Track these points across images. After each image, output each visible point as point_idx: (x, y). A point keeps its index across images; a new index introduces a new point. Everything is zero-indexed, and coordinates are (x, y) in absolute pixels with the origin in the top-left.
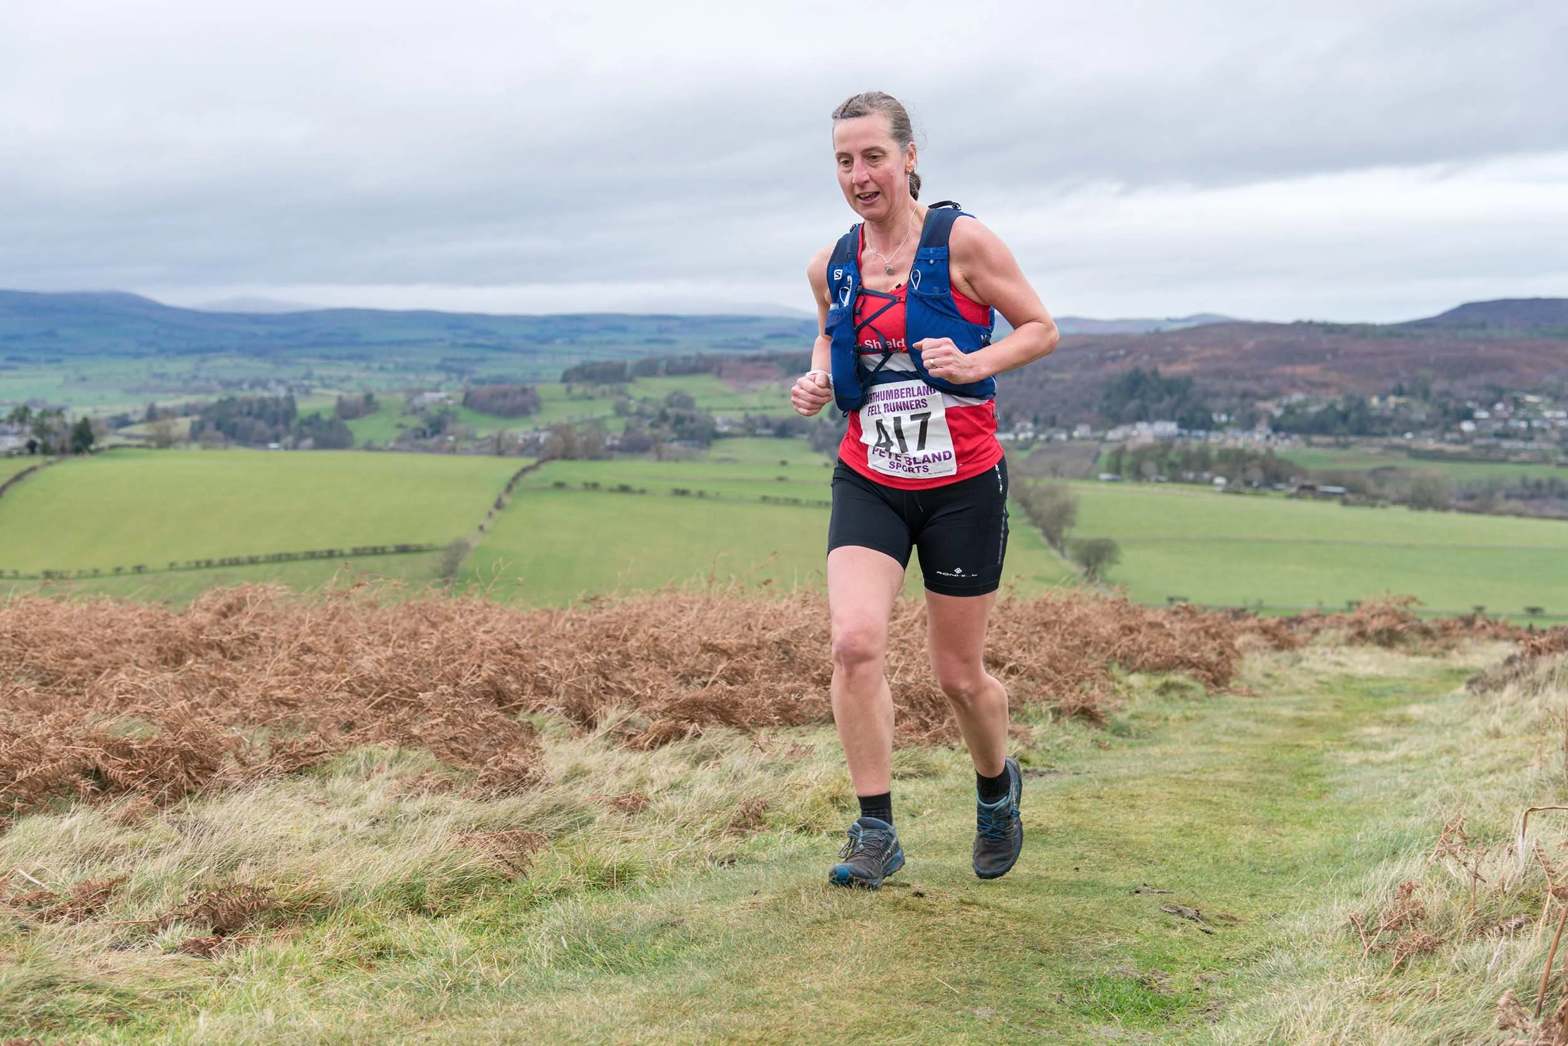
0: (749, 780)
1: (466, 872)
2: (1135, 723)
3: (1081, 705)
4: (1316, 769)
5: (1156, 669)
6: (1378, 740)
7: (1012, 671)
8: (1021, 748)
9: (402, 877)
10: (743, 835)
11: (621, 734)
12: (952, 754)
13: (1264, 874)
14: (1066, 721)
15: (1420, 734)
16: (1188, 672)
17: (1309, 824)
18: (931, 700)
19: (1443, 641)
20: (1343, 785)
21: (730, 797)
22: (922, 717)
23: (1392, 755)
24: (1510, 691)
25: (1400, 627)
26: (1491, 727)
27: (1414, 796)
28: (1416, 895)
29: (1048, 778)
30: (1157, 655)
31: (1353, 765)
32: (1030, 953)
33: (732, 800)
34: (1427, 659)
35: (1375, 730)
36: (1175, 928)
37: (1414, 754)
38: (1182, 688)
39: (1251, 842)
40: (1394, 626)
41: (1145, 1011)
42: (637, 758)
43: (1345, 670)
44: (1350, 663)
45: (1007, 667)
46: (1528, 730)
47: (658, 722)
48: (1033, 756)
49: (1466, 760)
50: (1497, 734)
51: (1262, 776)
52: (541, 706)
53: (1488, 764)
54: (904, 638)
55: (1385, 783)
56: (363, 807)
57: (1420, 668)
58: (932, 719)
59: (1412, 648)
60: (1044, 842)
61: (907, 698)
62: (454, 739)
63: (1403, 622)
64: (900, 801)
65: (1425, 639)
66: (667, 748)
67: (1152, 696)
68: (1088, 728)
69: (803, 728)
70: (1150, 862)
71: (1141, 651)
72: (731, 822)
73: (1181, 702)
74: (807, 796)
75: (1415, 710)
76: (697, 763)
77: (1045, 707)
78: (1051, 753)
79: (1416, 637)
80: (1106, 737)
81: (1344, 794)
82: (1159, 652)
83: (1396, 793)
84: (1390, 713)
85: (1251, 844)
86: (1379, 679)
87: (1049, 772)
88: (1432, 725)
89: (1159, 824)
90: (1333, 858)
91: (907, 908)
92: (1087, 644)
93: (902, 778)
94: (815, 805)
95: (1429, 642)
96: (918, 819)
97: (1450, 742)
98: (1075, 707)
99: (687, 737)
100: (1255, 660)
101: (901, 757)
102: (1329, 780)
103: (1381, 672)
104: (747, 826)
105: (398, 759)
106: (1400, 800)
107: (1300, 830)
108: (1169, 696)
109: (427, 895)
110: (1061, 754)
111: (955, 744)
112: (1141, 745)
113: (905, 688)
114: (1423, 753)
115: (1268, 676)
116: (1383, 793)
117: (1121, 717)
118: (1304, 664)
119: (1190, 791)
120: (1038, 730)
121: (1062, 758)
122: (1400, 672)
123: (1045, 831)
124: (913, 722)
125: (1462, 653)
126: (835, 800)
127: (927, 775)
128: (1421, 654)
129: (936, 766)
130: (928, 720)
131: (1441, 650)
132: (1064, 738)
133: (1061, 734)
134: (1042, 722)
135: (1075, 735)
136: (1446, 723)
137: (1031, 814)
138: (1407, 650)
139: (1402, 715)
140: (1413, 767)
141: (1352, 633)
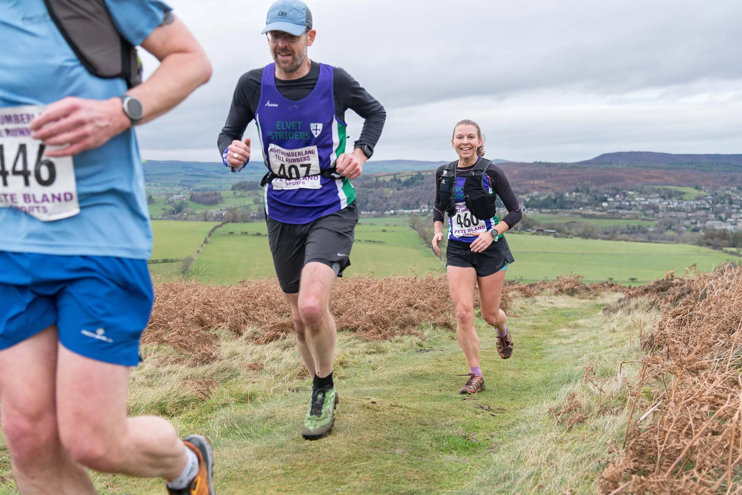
1: (184, 397)
3: (444, 322)
4: (540, 347)
6: (566, 334)
7: (416, 308)
8: (419, 340)
9: (157, 400)
10: (303, 379)
11: (253, 338)
12: (390, 343)
13: (517, 391)
14: (438, 328)
15: (583, 331)
17: (536, 370)
18: (382, 321)
19: (594, 293)
20: (550, 353)
21: (298, 363)
22: (379, 328)
23: (571, 340)
24: (620, 312)
25: (576, 287)
26: (611, 328)
27: (579, 357)
28: (577, 398)
29: (430, 352)
31: (555, 345)
32: (419, 426)
34: (588, 300)
35: (564, 330)
36: (479, 414)
37: (580, 340)
40: (574, 287)
41: (466, 449)
42: (259, 348)
43: (554, 305)
44: (556, 303)
45: (414, 306)
46: (626, 329)
47: (268, 333)
48: (425, 344)
50: (614, 331)
51: (518, 350)
52: (219, 326)
53: (610, 343)
55: (568, 352)
56: (143, 370)
57: (585, 304)
58: (383, 329)
59: (581, 296)
60: (427, 379)
61: (373, 320)
62: (182, 341)
63: (578, 285)
64: (369, 364)
65: (586, 292)
66: (272, 343)
68: (448, 331)
72: (298, 374)
75: (581, 322)
76: (285, 349)
77: (429, 323)
78: (432, 342)
79: (583, 291)
81: (551, 357)
83: (572, 356)
84: (571, 323)
85: (512, 378)
86: (568, 309)
87: (431, 350)
88: (588, 327)
90: (545, 383)
91: (368, 408)
93: (370, 354)
95: (588, 293)
96: (376, 371)
97: (595, 335)
98: (442, 323)
99: (280, 339)
100: (517, 302)
101: (369, 345)
102: (545, 351)
103: (569, 306)
104: (304, 375)
105: (158, 350)
106: (573, 359)
107: (532, 372)
109: (168, 407)
110: (436, 342)
111: (392, 339)
113: (371, 316)
114: (584, 339)
115: (522, 308)
116: (567, 356)
118: (537, 303)
119: (488, 357)
120: (426, 333)
121: (436, 344)
122: (576, 306)
123: (428, 374)
124: (374, 330)
125: (602, 298)
126: (341, 363)
127: (380, 352)
128: (585, 298)
129: (384, 349)
130: (381, 330)
131: (593, 296)
132: (437, 336)
133: (436, 334)
134: (428, 329)
135: (442, 334)
136: (594, 327)
137: (422, 368)
138: (579, 297)
139: (576, 324)
140: (579, 345)
141: (557, 290)
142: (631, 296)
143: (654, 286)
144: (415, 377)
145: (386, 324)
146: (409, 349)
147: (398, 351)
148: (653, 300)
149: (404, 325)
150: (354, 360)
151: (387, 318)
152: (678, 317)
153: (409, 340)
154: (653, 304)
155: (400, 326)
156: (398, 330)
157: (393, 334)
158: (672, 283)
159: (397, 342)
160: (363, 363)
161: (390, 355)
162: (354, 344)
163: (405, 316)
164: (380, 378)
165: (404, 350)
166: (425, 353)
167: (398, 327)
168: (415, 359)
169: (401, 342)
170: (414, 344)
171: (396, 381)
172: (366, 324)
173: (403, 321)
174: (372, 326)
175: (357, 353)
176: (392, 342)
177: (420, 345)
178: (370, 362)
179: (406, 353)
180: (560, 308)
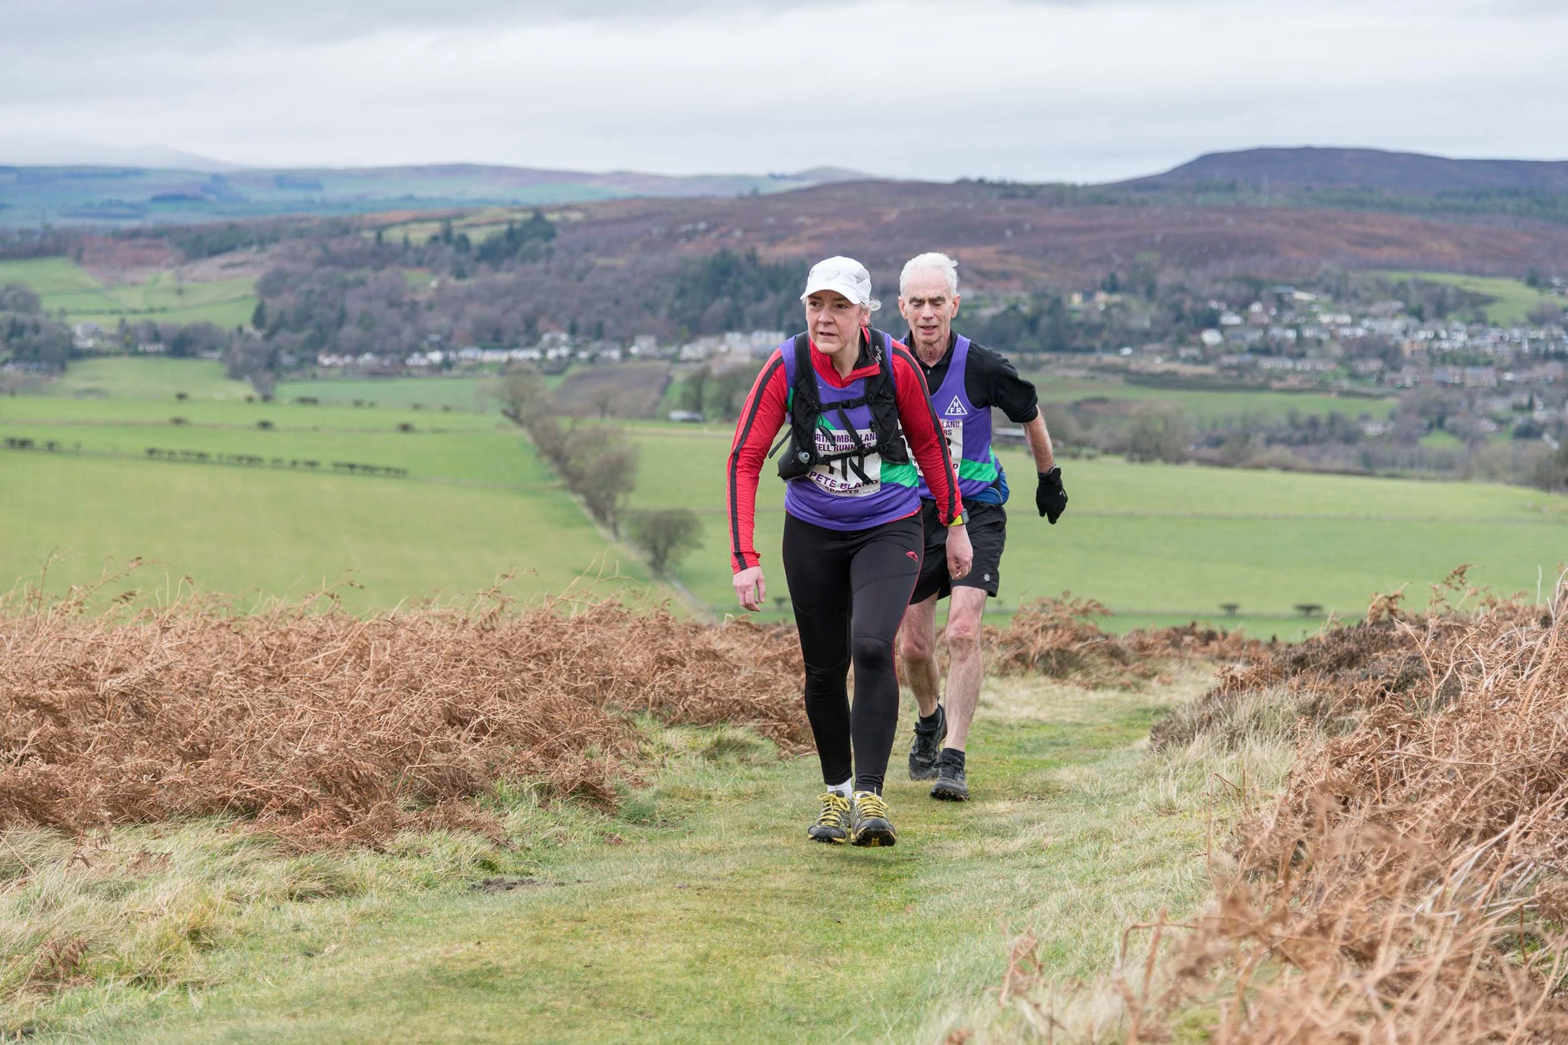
0: (66, 909)
2: (663, 804)
3: (581, 779)
5: (706, 721)
6: (1004, 821)
7: (482, 729)
8: (486, 848)
10: (50, 991)
12: (380, 859)
13: (803, 1024)
14: (558, 804)
15: (1065, 811)
16: (751, 724)
17: (877, 950)
18: (353, 778)
19: (1137, 666)
20: (936, 891)
21: (36, 935)
22: (340, 804)
23: (1019, 843)
25: (1076, 646)
26: (1162, 796)
27: (1032, 903)
29: (520, 891)
30: (708, 699)
31: (962, 860)
33: (38, 939)
34: (1112, 694)
35: (1002, 806)
37: (1049, 841)
38: (741, 747)
39: (789, 978)
40: (1068, 644)
43: (991, 713)
44: (1000, 703)
45: (474, 722)
46: (1211, 803)
48: (505, 859)
49: (1116, 849)
50: (1170, 810)
51: (827, 880)
53: (1145, 853)
54: (327, 681)
55: (996, 885)
57: (1103, 708)
58: (356, 807)
59: (1093, 679)
60: (492, 988)
61: (319, 776)
63: (1081, 639)
64: (292, 935)
65: (1112, 665)
67: (698, 763)
68: (592, 814)
69: (160, 826)
70: (641, 1013)
71: (683, 694)
72: (32, 973)
73: (740, 768)
74: (152, 930)
75: (1066, 775)
77: (526, 784)
78: (532, 853)
79: (1099, 661)
80: (617, 826)
81: (937, 903)
82: (710, 695)
83: (1009, 900)
84: (1029, 781)
85: (790, 982)
86: (1041, 724)
87: (522, 882)
88: (1085, 795)
89: (662, 956)
90: (899, 996)
92: (606, 684)
93: (301, 898)
94: (162, 943)
95: (1119, 667)
96: (315, 961)
97: (1105, 823)
98: (572, 782)
101: (301, 867)
102: (923, 883)
103: (1042, 715)
104: (56, 977)
106: (1012, 910)
107: (863, 958)
108: (722, 760)
110: (546, 854)
111: (386, 843)
112: (665, 836)
113: (312, 763)
114: (1061, 839)
116: (989, 901)
117: (642, 796)
119: (716, 907)
120: (513, 820)
121: (547, 860)
122: (1070, 714)
123: (494, 971)
124: (325, 813)
125: (1164, 683)
126: (194, 935)
127: (339, 893)
128: (1104, 686)
129: (354, 879)
130: (349, 810)
131: (1136, 680)
132: (552, 830)
133: (550, 823)
134: (522, 807)
135: (571, 825)
136: (1105, 794)
137: (477, 948)
138: (1086, 681)
139: (1047, 783)
140: (1042, 860)
141: (1007, 656)
142: (1236, 685)
143: (1326, 649)
144: (451, 982)
145: (365, 788)
146: (447, 879)
147: (407, 886)
148: (1311, 697)
149: (434, 794)
150: (243, 922)
151: (368, 767)
153: (447, 848)
154: (1312, 711)
155: (420, 797)
156: (413, 809)
157: (392, 826)
158: (1387, 636)
159: (404, 855)
160: (274, 933)
161: (370, 901)
162: (243, 864)
163: (439, 759)
164: (328, 986)
165: (427, 885)
166: (501, 895)
167: (410, 800)
168: (461, 915)
169: (419, 857)
170: (466, 860)
171: (381, 994)
172: (295, 790)
173: (431, 777)
174: (314, 797)
175: (253, 897)
176: (386, 856)
177: (488, 865)
178: (297, 928)
179: (432, 894)
180: (1013, 722)
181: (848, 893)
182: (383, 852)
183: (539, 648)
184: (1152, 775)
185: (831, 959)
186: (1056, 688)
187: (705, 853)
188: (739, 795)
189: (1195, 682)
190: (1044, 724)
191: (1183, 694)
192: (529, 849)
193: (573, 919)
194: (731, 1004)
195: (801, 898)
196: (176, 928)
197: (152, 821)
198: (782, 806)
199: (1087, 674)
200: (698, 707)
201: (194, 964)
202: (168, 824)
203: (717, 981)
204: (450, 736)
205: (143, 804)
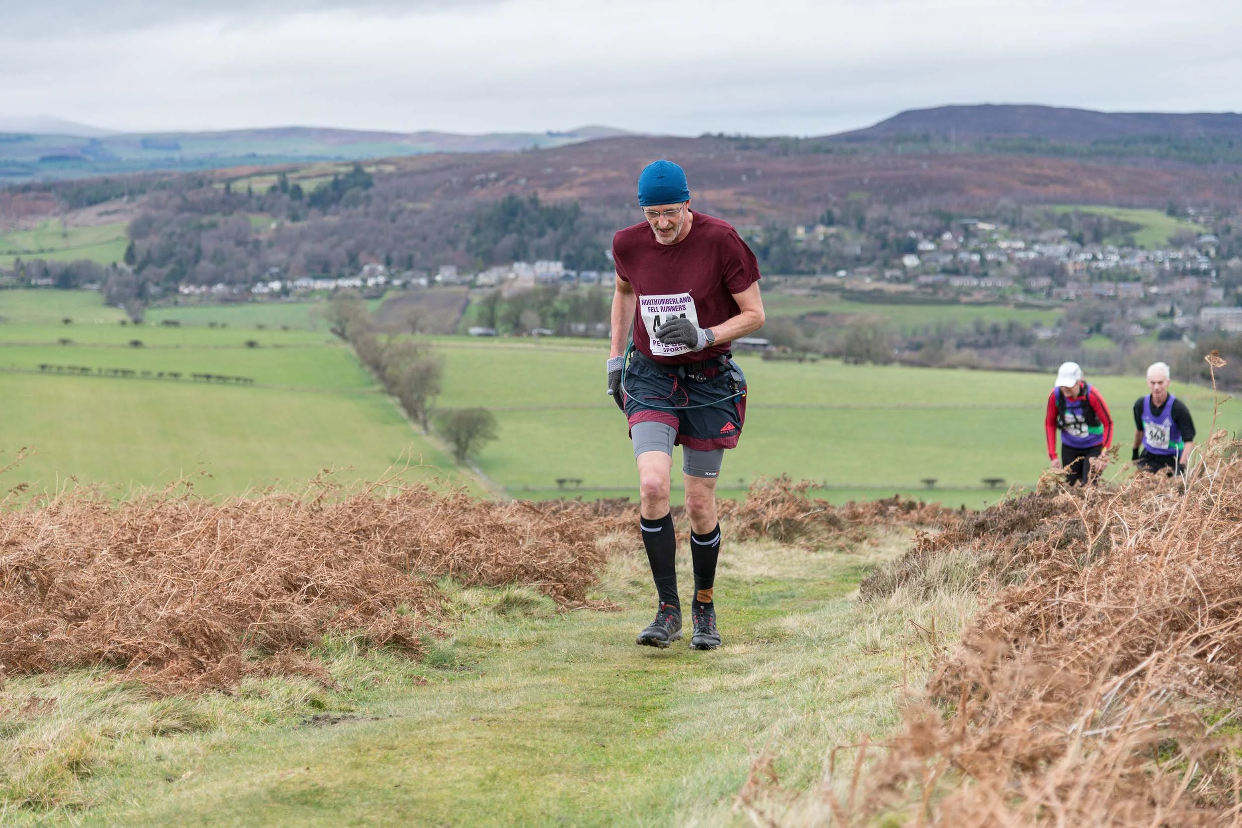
2: (460, 651)
3: (393, 632)
5: (497, 582)
6: (739, 661)
7: (313, 592)
8: (315, 690)
12: (228, 700)
14: (374, 654)
15: (789, 652)
16: (535, 584)
17: (634, 768)
18: (206, 635)
19: (851, 532)
20: (683, 719)
22: (195, 656)
23: (751, 679)
25: (800, 516)
26: (868, 639)
27: (762, 728)
29: (343, 726)
30: (498, 565)
31: (705, 693)
34: (830, 555)
35: (738, 649)
37: (776, 677)
38: (525, 603)
39: (562, 793)
40: (794, 515)
44: (739, 564)
46: (908, 644)
48: (331, 699)
49: (830, 682)
50: (875, 649)
51: (594, 711)
53: (854, 685)
54: (187, 555)
55: (732, 714)
57: (823, 566)
58: (208, 658)
59: (815, 542)
60: (319, 805)
61: (178, 634)
63: (805, 510)
64: (155, 764)
65: (830, 531)
67: (490, 617)
68: (402, 661)
69: (46, 676)
70: (441, 824)
71: (477, 561)
73: (525, 621)
74: (39, 762)
75: (790, 623)
77: (348, 637)
78: (353, 694)
79: (820, 528)
80: (423, 670)
81: (683, 729)
82: (501, 561)
83: (743, 726)
84: (760, 627)
85: (563, 796)
86: (772, 580)
87: (345, 718)
88: (806, 638)
89: (458, 777)
92: (415, 553)
93: (163, 733)
94: (48, 773)
95: (836, 532)
96: (174, 785)
97: (822, 662)
98: (386, 635)
100: (622, 565)
101: (163, 708)
102: (673, 712)
103: (773, 573)
106: (745, 734)
107: (623, 775)
108: (510, 614)
110: (365, 694)
111: (234, 687)
112: (462, 678)
113: (171, 622)
114: (786, 675)
115: (634, 584)
116: (726, 727)
117: (443, 645)
119: (502, 735)
120: (339, 666)
121: (365, 699)
122: (796, 572)
123: (320, 791)
124: (182, 663)
125: (872, 545)
126: (74, 765)
127: (195, 728)
128: (824, 548)
129: (206, 717)
130: (202, 659)
131: (850, 543)
132: (371, 674)
133: (368, 669)
134: (345, 656)
135: (385, 670)
136: (822, 637)
137: (306, 773)
138: (809, 544)
139: (776, 629)
140: (770, 692)
141: (744, 525)
142: (929, 546)
143: (1002, 516)
144: (284, 800)
145: (216, 642)
146: (283, 716)
147: (250, 722)
148: (989, 556)
149: (271, 646)
150: (114, 755)
151: (217, 626)
152: (1023, 610)
153: (283, 691)
154: (991, 566)
155: (261, 649)
156: (255, 658)
157: (238, 673)
158: (1051, 504)
159: (248, 697)
160: (140, 763)
161: (219, 735)
162: (115, 706)
163: (276, 617)
164: (184, 806)
165: (267, 721)
166: (327, 728)
167: (253, 652)
168: (295, 746)
169: (260, 698)
170: (299, 700)
171: (227, 812)
172: (158, 645)
173: (270, 633)
174: (174, 650)
175: (124, 734)
176: (234, 698)
177: (316, 704)
178: (159, 759)
179: (271, 728)
180: (749, 579)
181: (611, 722)
182: (230, 695)
183: (359, 524)
184: (861, 621)
185: (597, 777)
186: (785, 551)
187: (495, 691)
188: (523, 643)
189: (899, 544)
190: (774, 581)
191: (888, 553)
192: (350, 690)
193: (386, 747)
194: (514, 815)
195: (573, 727)
196: (60, 760)
197: (41, 672)
198: (558, 651)
199: (810, 539)
200: (490, 571)
201: (75, 789)
202: (54, 675)
203: (503, 796)
204: (286, 600)
205: (33, 659)
